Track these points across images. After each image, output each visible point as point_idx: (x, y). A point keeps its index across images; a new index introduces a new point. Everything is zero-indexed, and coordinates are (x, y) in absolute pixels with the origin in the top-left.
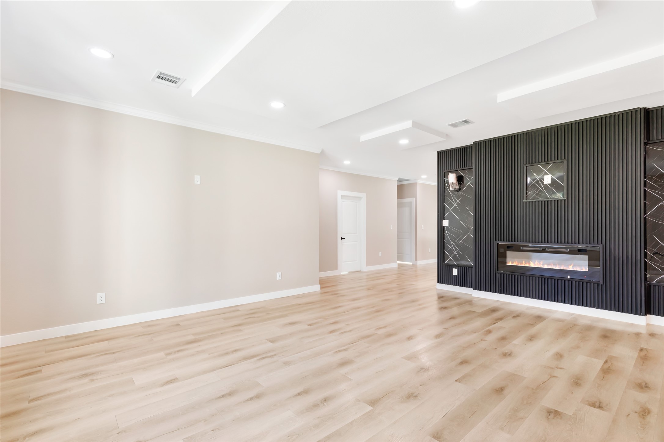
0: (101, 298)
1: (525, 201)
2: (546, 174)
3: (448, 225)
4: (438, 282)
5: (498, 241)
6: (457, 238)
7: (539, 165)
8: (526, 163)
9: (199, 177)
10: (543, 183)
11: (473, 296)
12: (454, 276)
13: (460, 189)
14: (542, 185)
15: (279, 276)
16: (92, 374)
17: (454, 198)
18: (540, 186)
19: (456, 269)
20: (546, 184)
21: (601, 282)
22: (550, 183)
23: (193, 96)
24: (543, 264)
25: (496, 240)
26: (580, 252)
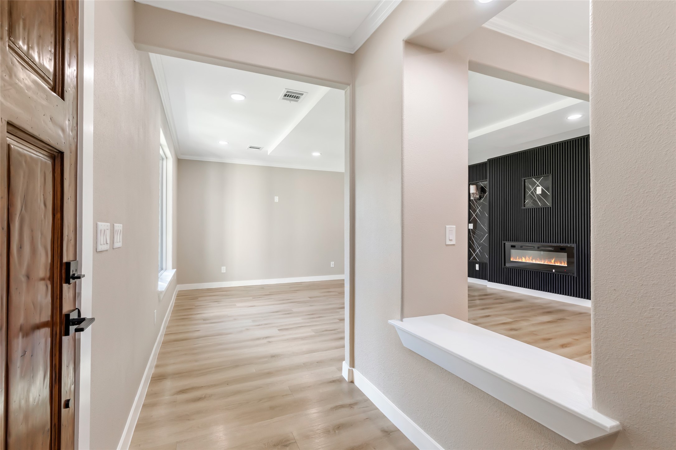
0: (224, 270)
1: (523, 208)
2: (538, 186)
3: (472, 228)
4: (468, 277)
5: (505, 241)
6: (479, 238)
7: (533, 179)
8: (524, 177)
9: (278, 197)
10: (536, 193)
11: (488, 286)
12: (477, 270)
13: (480, 198)
14: (535, 195)
15: (332, 264)
16: (219, 301)
17: (477, 205)
18: (534, 196)
19: (478, 265)
20: (538, 194)
21: (575, 275)
22: (541, 193)
23: (268, 154)
24: (532, 260)
25: (503, 240)
26: (561, 250)
